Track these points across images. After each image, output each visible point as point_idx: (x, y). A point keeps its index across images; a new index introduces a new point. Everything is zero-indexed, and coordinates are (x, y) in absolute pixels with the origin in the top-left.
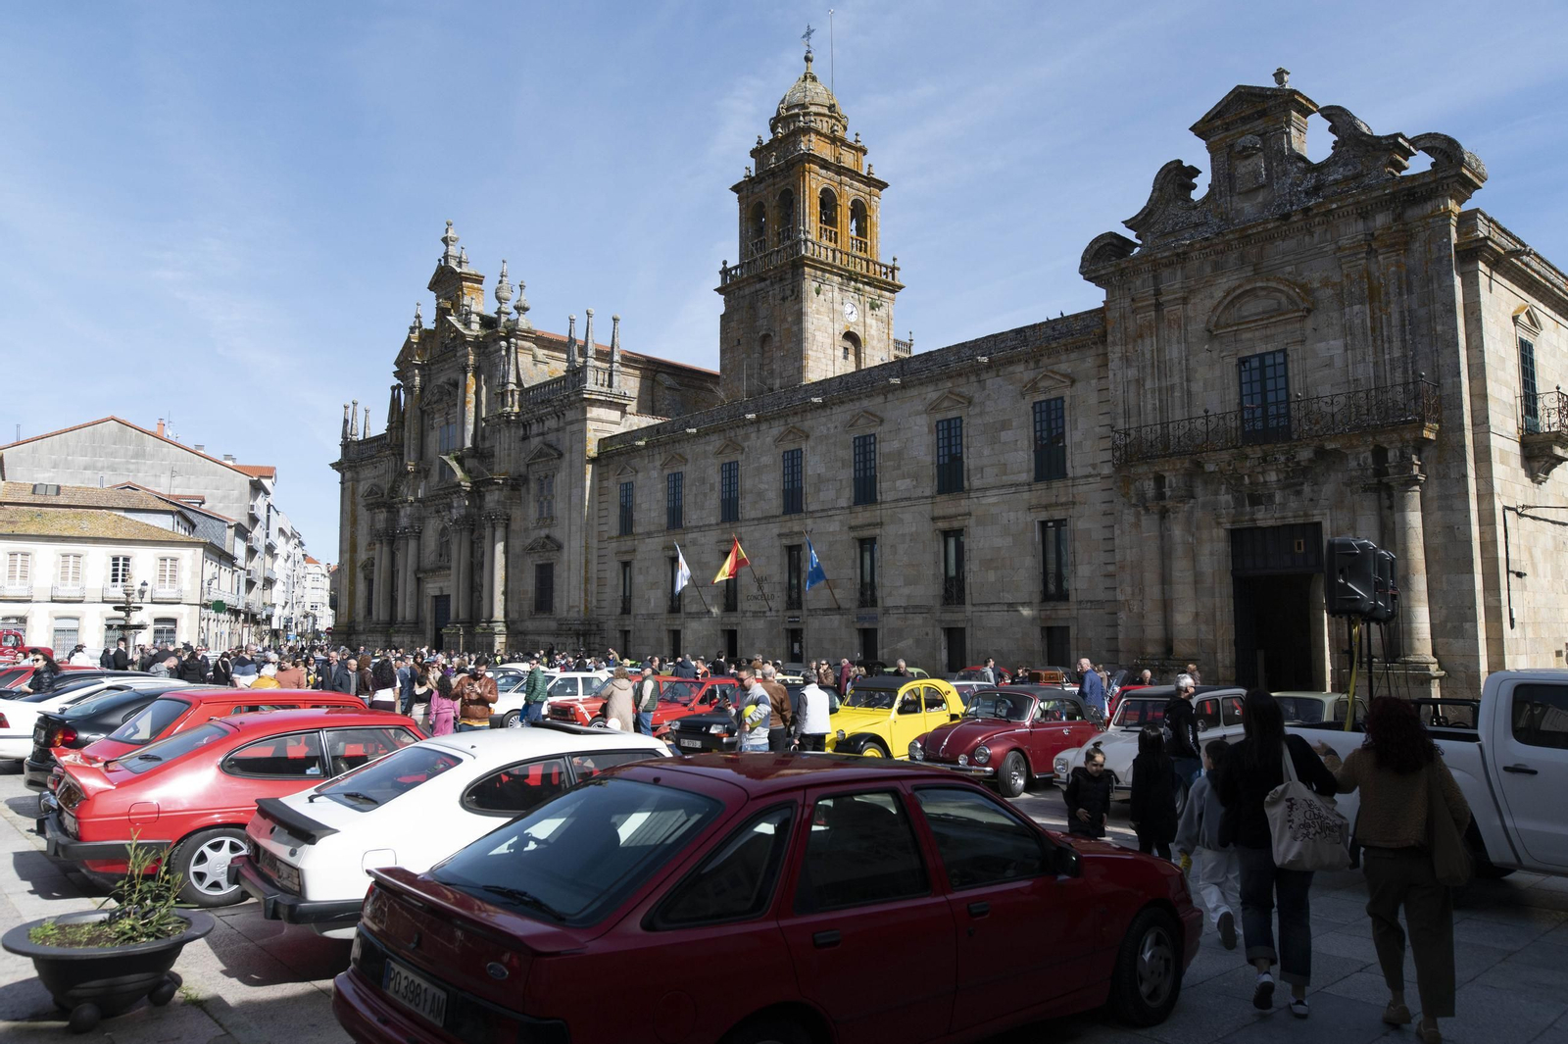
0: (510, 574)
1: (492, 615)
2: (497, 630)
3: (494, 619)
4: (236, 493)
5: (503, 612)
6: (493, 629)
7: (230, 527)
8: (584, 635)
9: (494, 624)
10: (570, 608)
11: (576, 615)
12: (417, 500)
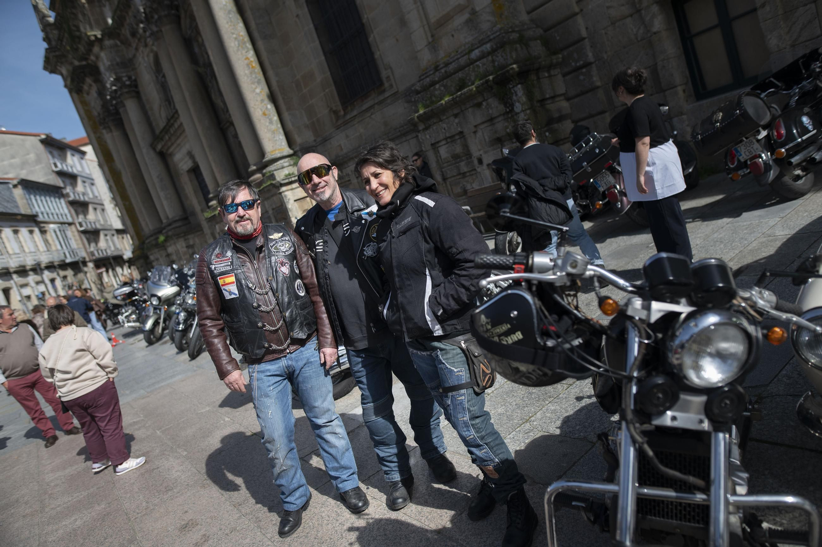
0: (264, 55)
1: (262, 153)
2: (280, 176)
3: (268, 157)
4: (32, 156)
5: (282, 137)
6: (272, 177)
7: (15, 186)
8: (523, 75)
9: (271, 168)
10: (436, 30)
11: (465, 38)
12: (109, 33)
